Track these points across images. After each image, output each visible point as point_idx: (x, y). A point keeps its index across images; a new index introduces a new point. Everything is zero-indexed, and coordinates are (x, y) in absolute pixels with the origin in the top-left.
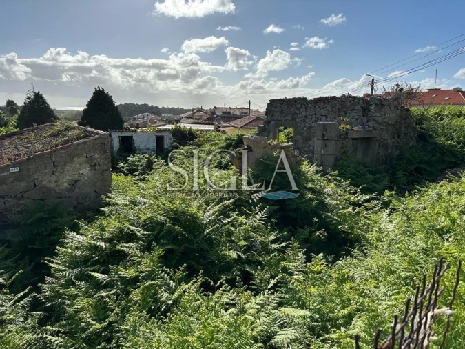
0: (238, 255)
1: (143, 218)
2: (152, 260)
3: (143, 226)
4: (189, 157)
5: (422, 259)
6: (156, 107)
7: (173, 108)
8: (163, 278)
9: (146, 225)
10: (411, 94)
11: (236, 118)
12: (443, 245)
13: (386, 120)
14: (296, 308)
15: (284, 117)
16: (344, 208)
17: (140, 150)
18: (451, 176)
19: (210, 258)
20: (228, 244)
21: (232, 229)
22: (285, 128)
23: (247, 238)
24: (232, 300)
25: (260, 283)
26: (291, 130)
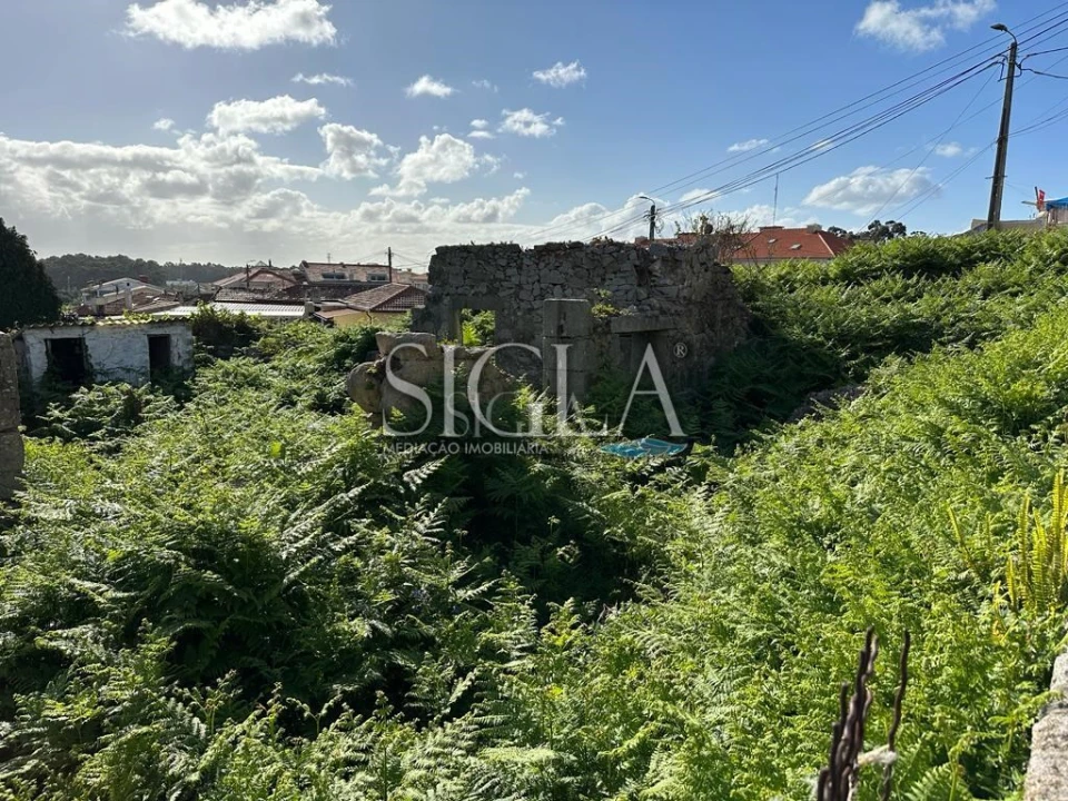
0: (374, 628)
1: (113, 555)
2: (140, 669)
3: (113, 577)
4: (240, 386)
5: (784, 595)
6: (151, 262)
7: (196, 266)
8: (172, 714)
9: (120, 574)
10: (732, 239)
11: (358, 288)
12: (824, 561)
13: (685, 293)
14: (520, 745)
15: (472, 287)
16: (614, 489)
17: (105, 373)
18: (820, 408)
19: (299, 645)
20: (347, 605)
21: (358, 563)
22: (475, 313)
23: (393, 584)
24: (366, 751)
25: (431, 692)
26: (488, 315)
